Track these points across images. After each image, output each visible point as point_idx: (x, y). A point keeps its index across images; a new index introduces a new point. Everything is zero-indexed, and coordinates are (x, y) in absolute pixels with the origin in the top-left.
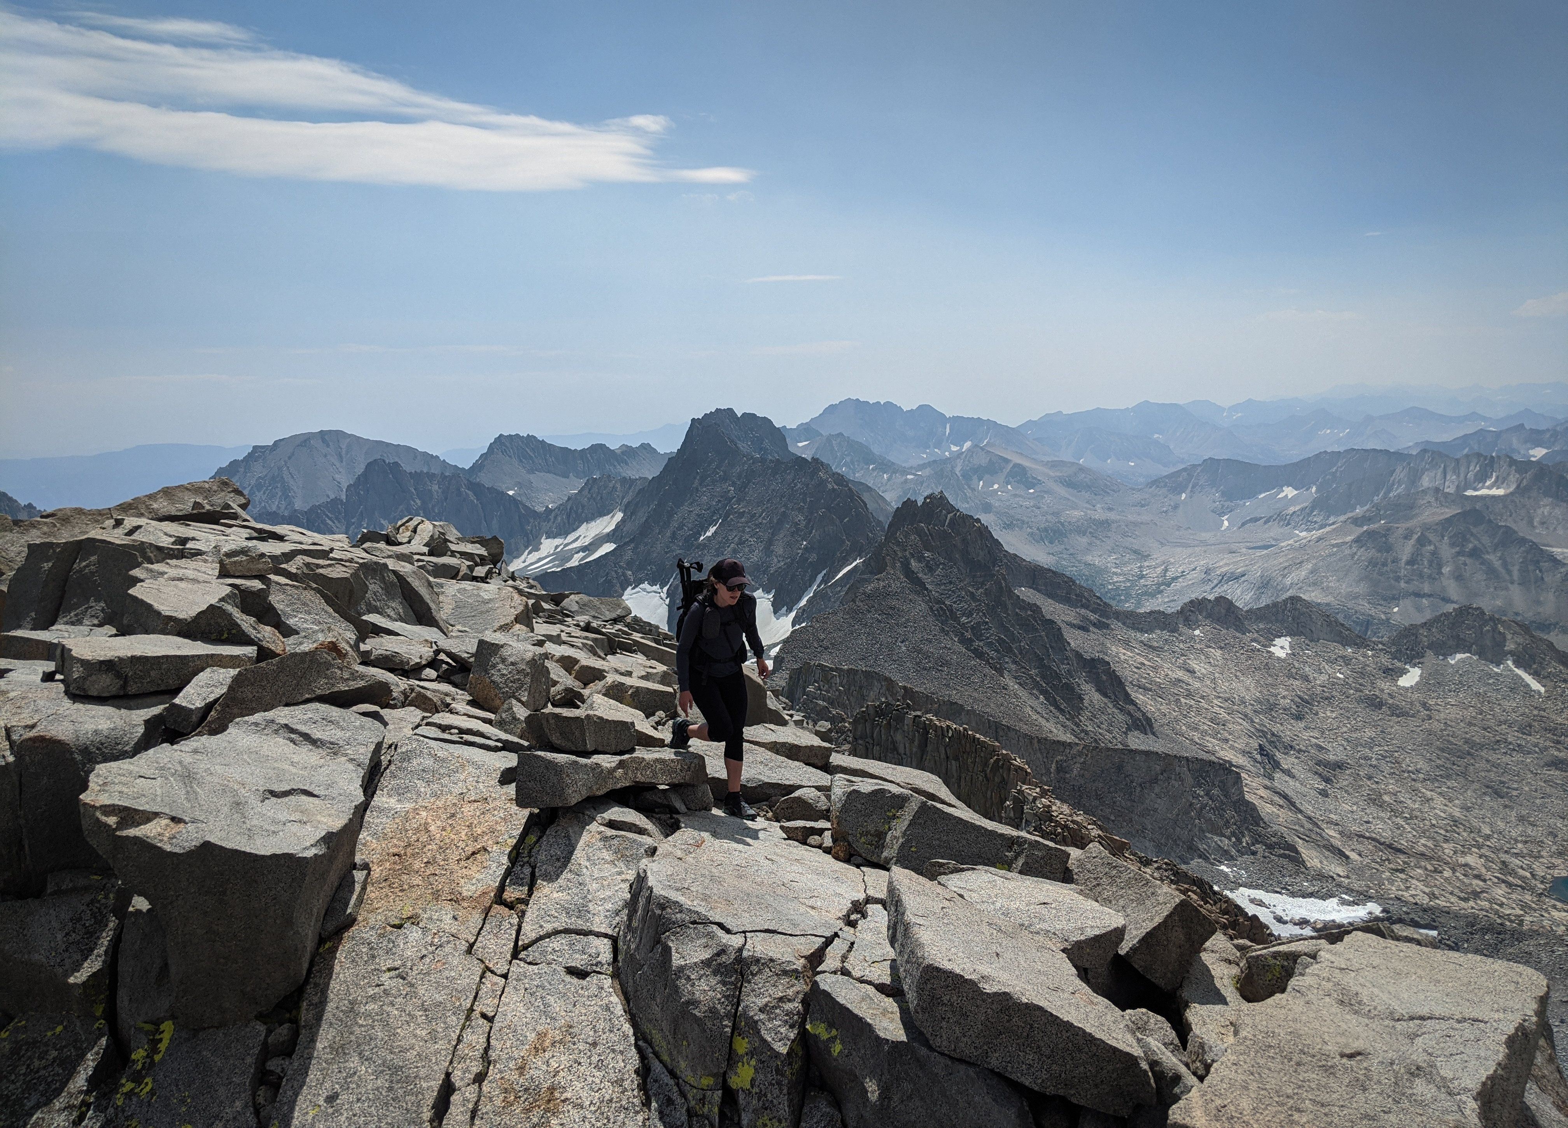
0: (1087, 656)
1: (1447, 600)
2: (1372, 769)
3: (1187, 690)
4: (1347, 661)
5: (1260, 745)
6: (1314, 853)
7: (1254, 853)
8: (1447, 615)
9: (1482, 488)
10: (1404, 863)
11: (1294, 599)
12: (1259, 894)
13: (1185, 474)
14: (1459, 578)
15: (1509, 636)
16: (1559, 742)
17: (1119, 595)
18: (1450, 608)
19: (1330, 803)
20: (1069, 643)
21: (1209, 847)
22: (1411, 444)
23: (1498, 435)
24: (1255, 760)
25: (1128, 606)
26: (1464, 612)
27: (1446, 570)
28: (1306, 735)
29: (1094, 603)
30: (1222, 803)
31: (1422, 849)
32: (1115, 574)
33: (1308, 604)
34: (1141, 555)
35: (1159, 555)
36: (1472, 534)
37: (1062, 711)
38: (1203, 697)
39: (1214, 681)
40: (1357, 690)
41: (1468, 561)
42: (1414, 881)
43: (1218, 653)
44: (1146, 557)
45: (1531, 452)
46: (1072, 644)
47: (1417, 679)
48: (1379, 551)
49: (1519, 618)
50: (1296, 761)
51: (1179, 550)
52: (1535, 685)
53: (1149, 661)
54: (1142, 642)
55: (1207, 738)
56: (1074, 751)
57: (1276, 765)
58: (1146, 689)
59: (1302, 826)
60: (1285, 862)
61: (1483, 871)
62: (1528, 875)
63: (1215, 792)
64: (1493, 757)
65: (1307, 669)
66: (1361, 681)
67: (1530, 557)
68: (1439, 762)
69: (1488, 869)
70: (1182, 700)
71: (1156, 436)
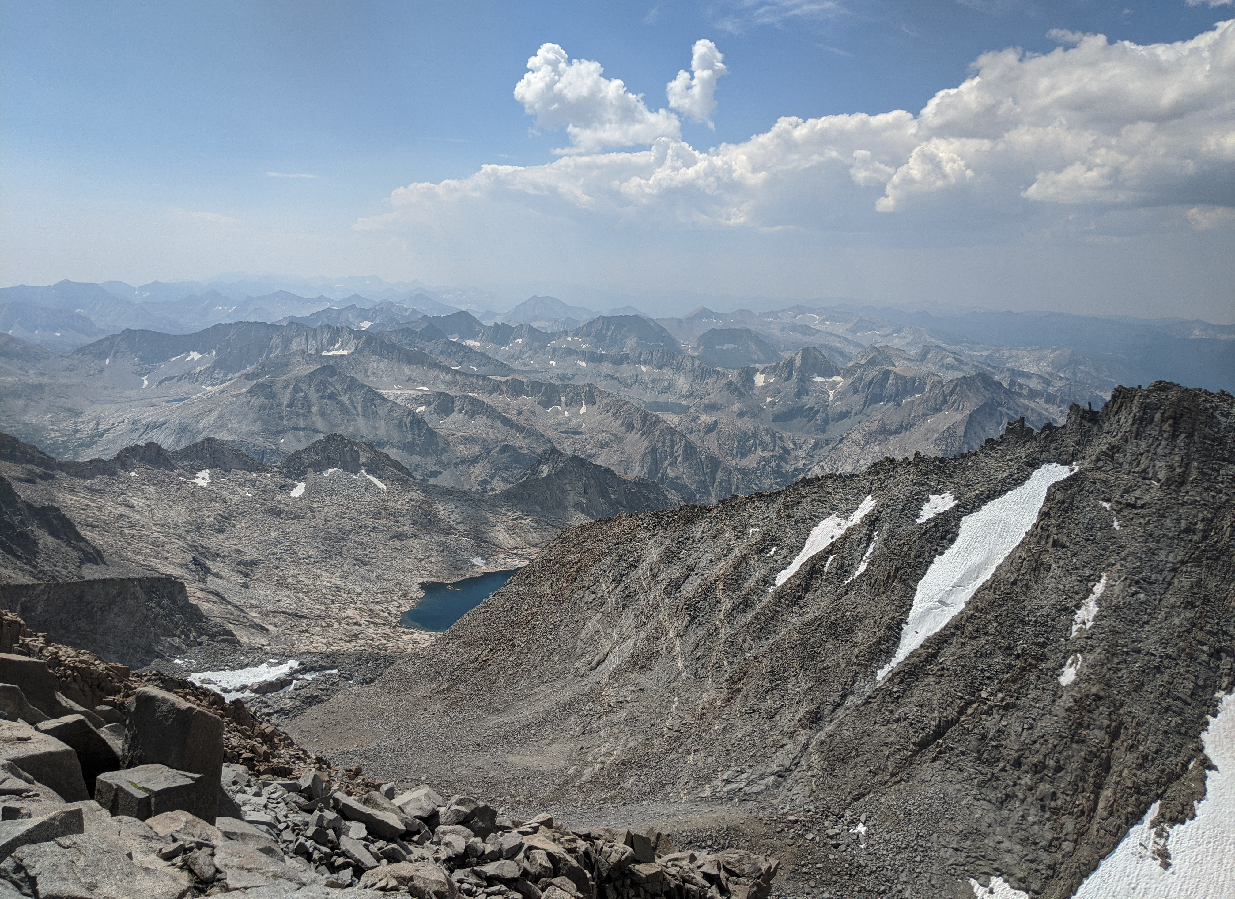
0: (37, 505)
1: (317, 431)
2: (278, 561)
3: (129, 522)
4: (253, 483)
5: (194, 557)
6: (243, 633)
7: (200, 644)
8: (320, 442)
9: (333, 350)
10: (307, 625)
11: (210, 440)
12: (207, 675)
13: (107, 343)
14: (322, 414)
15: (361, 453)
16: (398, 522)
17: (58, 449)
18: (321, 436)
19: (250, 592)
20: (19, 496)
21: (164, 647)
22: (281, 318)
23: (339, 312)
24: (191, 570)
25: (67, 457)
26: (331, 438)
27: (314, 409)
28: (227, 544)
29: (39, 458)
30: (172, 610)
31: (318, 612)
32: (53, 430)
33: (221, 443)
34: (75, 413)
35: (90, 412)
36: (329, 383)
37: (19, 558)
38: (143, 526)
39: (151, 511)
40: (262, 504)
41: (329, 402)
42: (315, 637)
43: (153, 488)
44: (79, 414)
45: (362, 324)
46: (22, 496)
47: (303, 490)
48: (266, 399)
49: (364, 440)
50: (222, 565)
51: (108, 406)
52: (380, 485)
53: (94, 502)
54: (85, 487)
55: (151, 559)
56: (37, 591)
57: (208, 571)
58: (93, 526)
59: (232, 614)
60: (224, 645)
61: (359, 618)
62: (387, 615)
63: (165, 602)
64: (358, 538)
65: (224, 493)
66: (264, 497)
67: (368, 397)
68: (323, 548)
69: (361, 617)
70: (126, 531)
71: (78, 310)
